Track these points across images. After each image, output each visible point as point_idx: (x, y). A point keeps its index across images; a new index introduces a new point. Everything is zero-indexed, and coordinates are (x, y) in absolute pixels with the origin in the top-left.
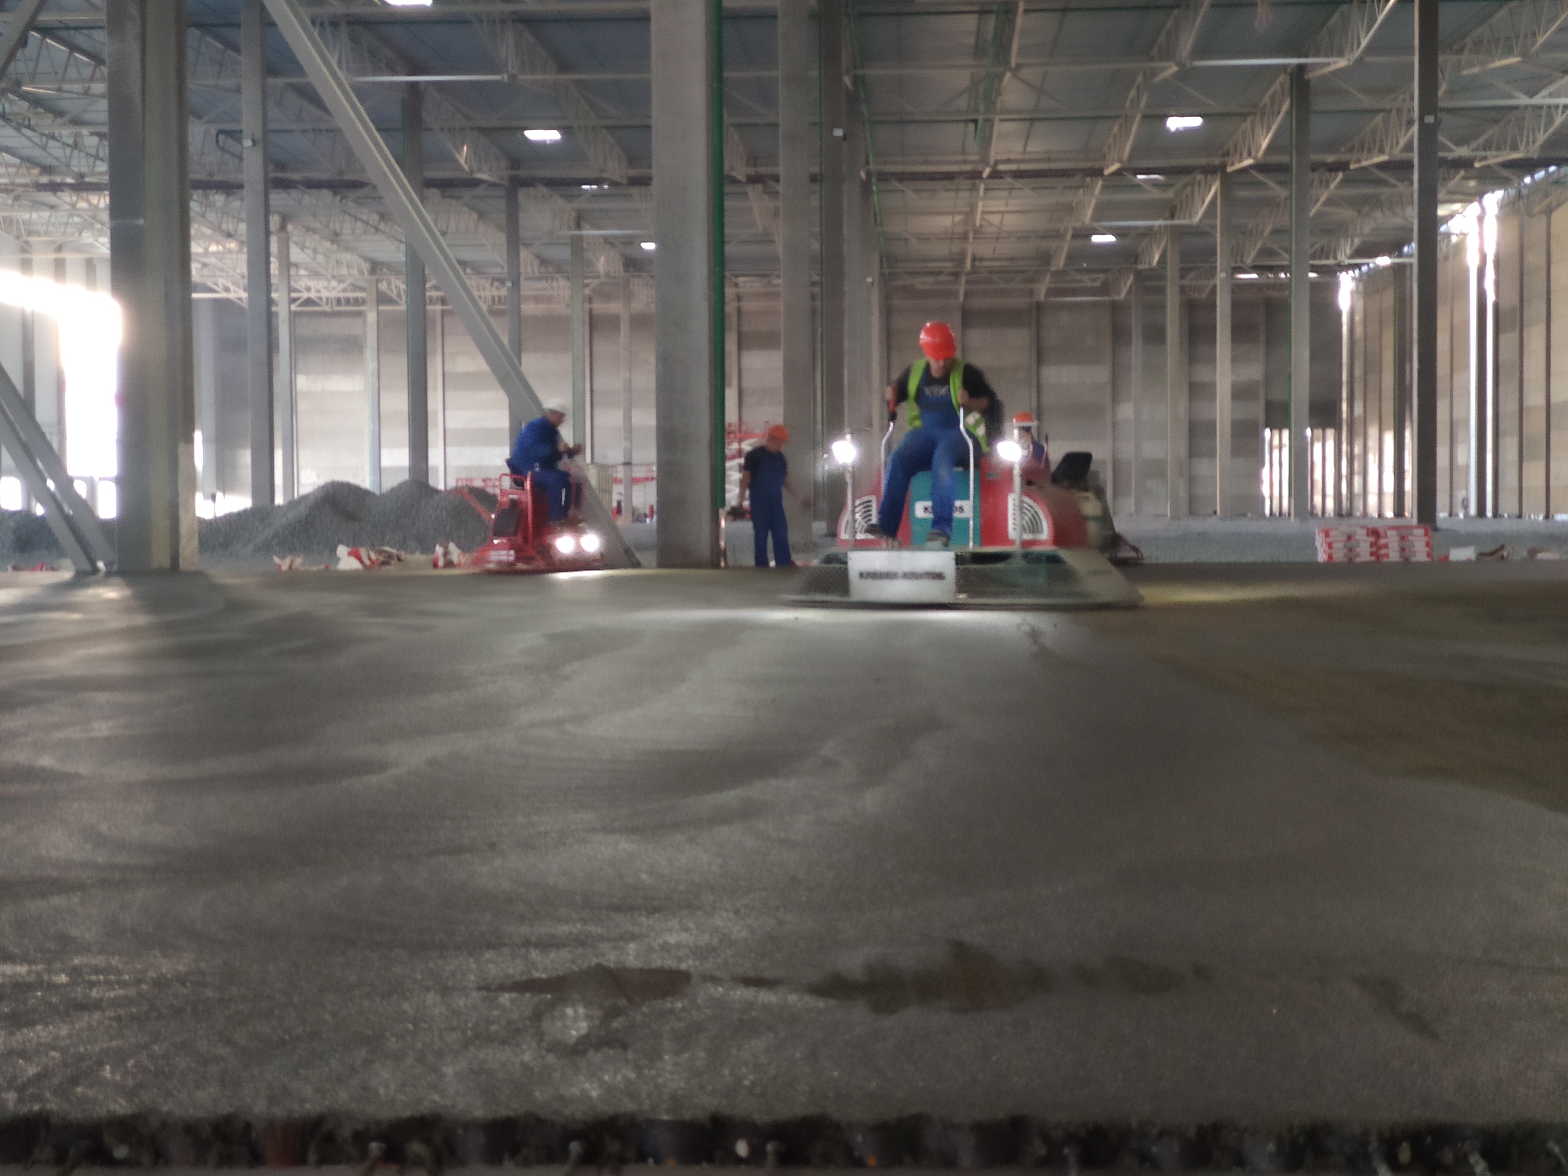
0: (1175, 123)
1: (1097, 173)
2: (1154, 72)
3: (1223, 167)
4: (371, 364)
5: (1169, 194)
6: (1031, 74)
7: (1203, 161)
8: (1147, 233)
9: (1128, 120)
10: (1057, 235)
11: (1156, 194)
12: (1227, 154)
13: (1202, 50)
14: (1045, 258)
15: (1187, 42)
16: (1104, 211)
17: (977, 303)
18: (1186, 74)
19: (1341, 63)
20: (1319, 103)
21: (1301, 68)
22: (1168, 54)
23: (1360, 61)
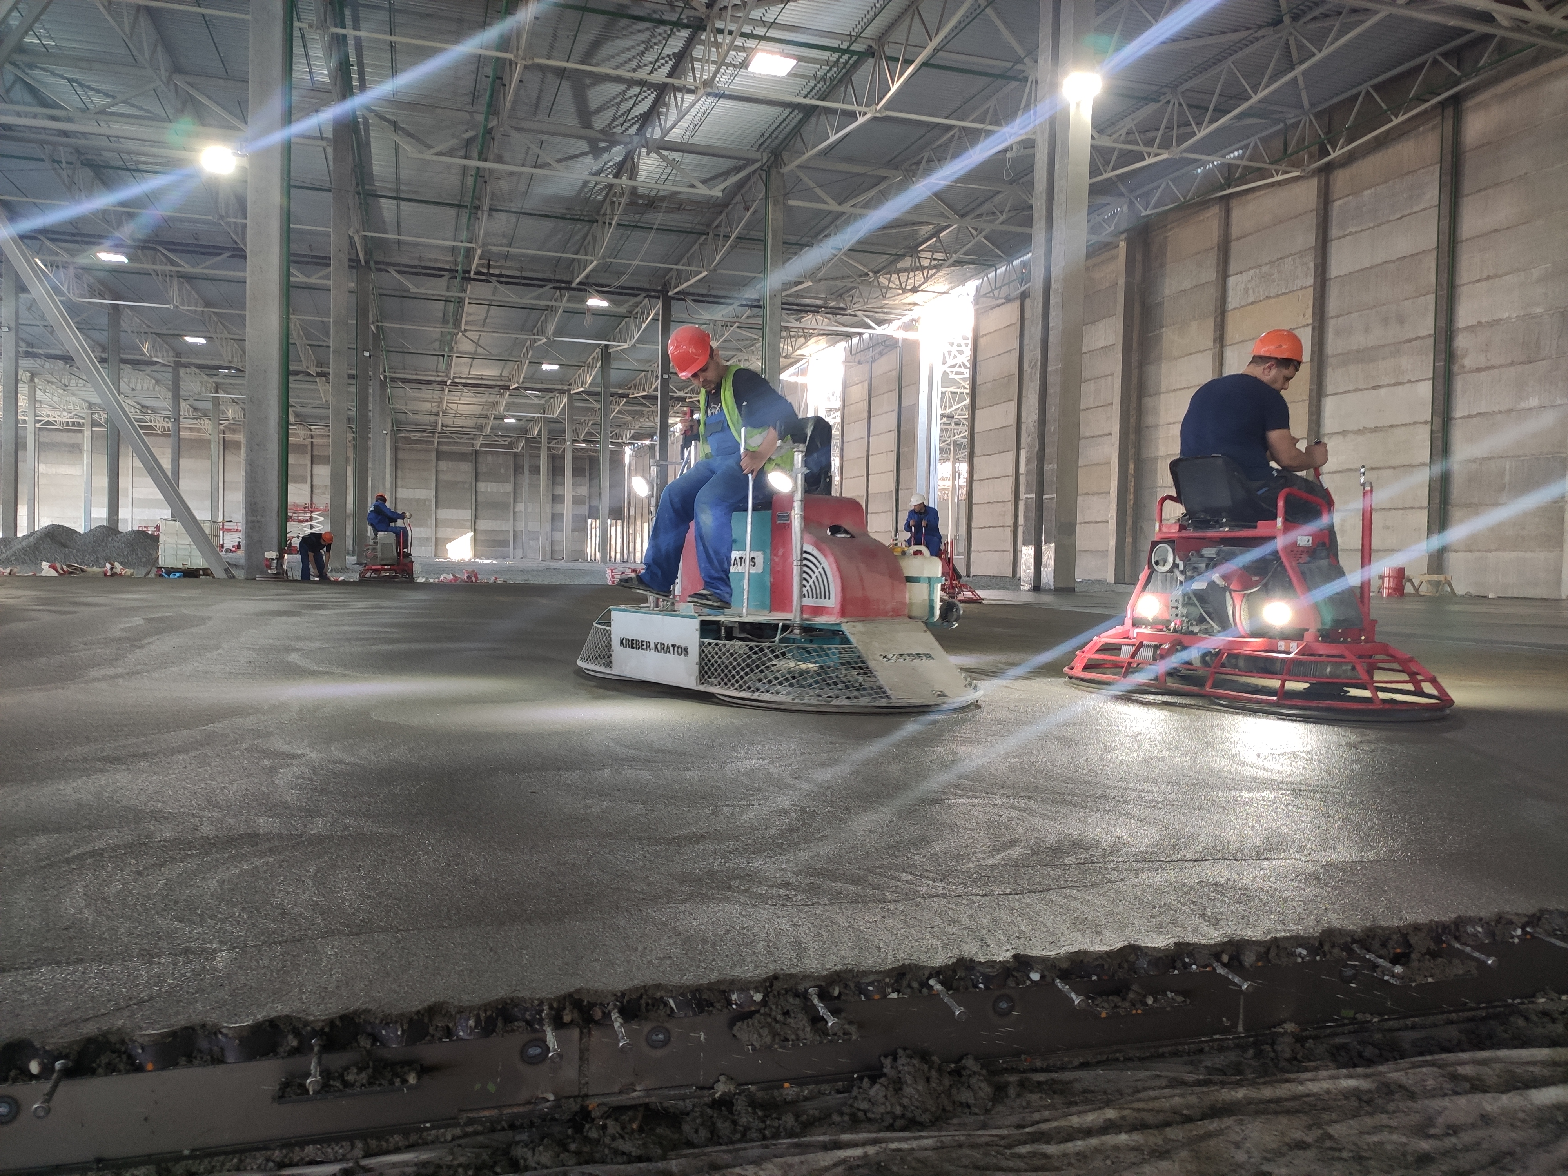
0: (545, 367)
1: (507, 388)
2: (535, 341)
3: (569, 390)
4: (86, 459)
5: (543, 402)
6: (473, 336)
7: (559, 387)
8: (532, 420)
9: (522, 363)
10: (487, 417)
11: (536, 401)
12: (571, 384)
13: (559, 332)
14: (480, 428)
15: (551, 328)
16: (508, 407)
17: (444, 448)
18: (551, 343)
19: (626, 346)
20: (615, 364)
21: (607, 346)
22: (542, 332)
23: (634, 345)
